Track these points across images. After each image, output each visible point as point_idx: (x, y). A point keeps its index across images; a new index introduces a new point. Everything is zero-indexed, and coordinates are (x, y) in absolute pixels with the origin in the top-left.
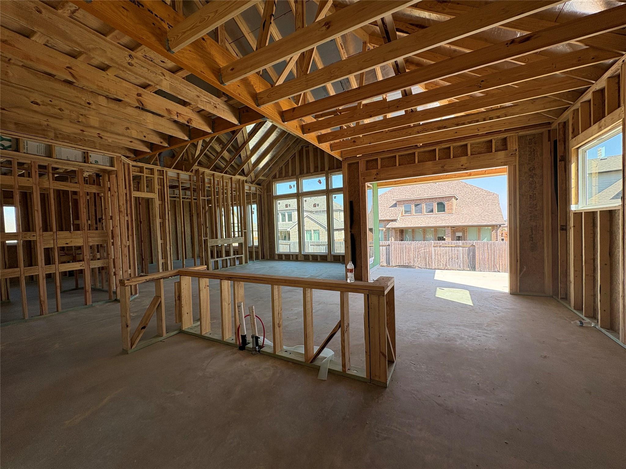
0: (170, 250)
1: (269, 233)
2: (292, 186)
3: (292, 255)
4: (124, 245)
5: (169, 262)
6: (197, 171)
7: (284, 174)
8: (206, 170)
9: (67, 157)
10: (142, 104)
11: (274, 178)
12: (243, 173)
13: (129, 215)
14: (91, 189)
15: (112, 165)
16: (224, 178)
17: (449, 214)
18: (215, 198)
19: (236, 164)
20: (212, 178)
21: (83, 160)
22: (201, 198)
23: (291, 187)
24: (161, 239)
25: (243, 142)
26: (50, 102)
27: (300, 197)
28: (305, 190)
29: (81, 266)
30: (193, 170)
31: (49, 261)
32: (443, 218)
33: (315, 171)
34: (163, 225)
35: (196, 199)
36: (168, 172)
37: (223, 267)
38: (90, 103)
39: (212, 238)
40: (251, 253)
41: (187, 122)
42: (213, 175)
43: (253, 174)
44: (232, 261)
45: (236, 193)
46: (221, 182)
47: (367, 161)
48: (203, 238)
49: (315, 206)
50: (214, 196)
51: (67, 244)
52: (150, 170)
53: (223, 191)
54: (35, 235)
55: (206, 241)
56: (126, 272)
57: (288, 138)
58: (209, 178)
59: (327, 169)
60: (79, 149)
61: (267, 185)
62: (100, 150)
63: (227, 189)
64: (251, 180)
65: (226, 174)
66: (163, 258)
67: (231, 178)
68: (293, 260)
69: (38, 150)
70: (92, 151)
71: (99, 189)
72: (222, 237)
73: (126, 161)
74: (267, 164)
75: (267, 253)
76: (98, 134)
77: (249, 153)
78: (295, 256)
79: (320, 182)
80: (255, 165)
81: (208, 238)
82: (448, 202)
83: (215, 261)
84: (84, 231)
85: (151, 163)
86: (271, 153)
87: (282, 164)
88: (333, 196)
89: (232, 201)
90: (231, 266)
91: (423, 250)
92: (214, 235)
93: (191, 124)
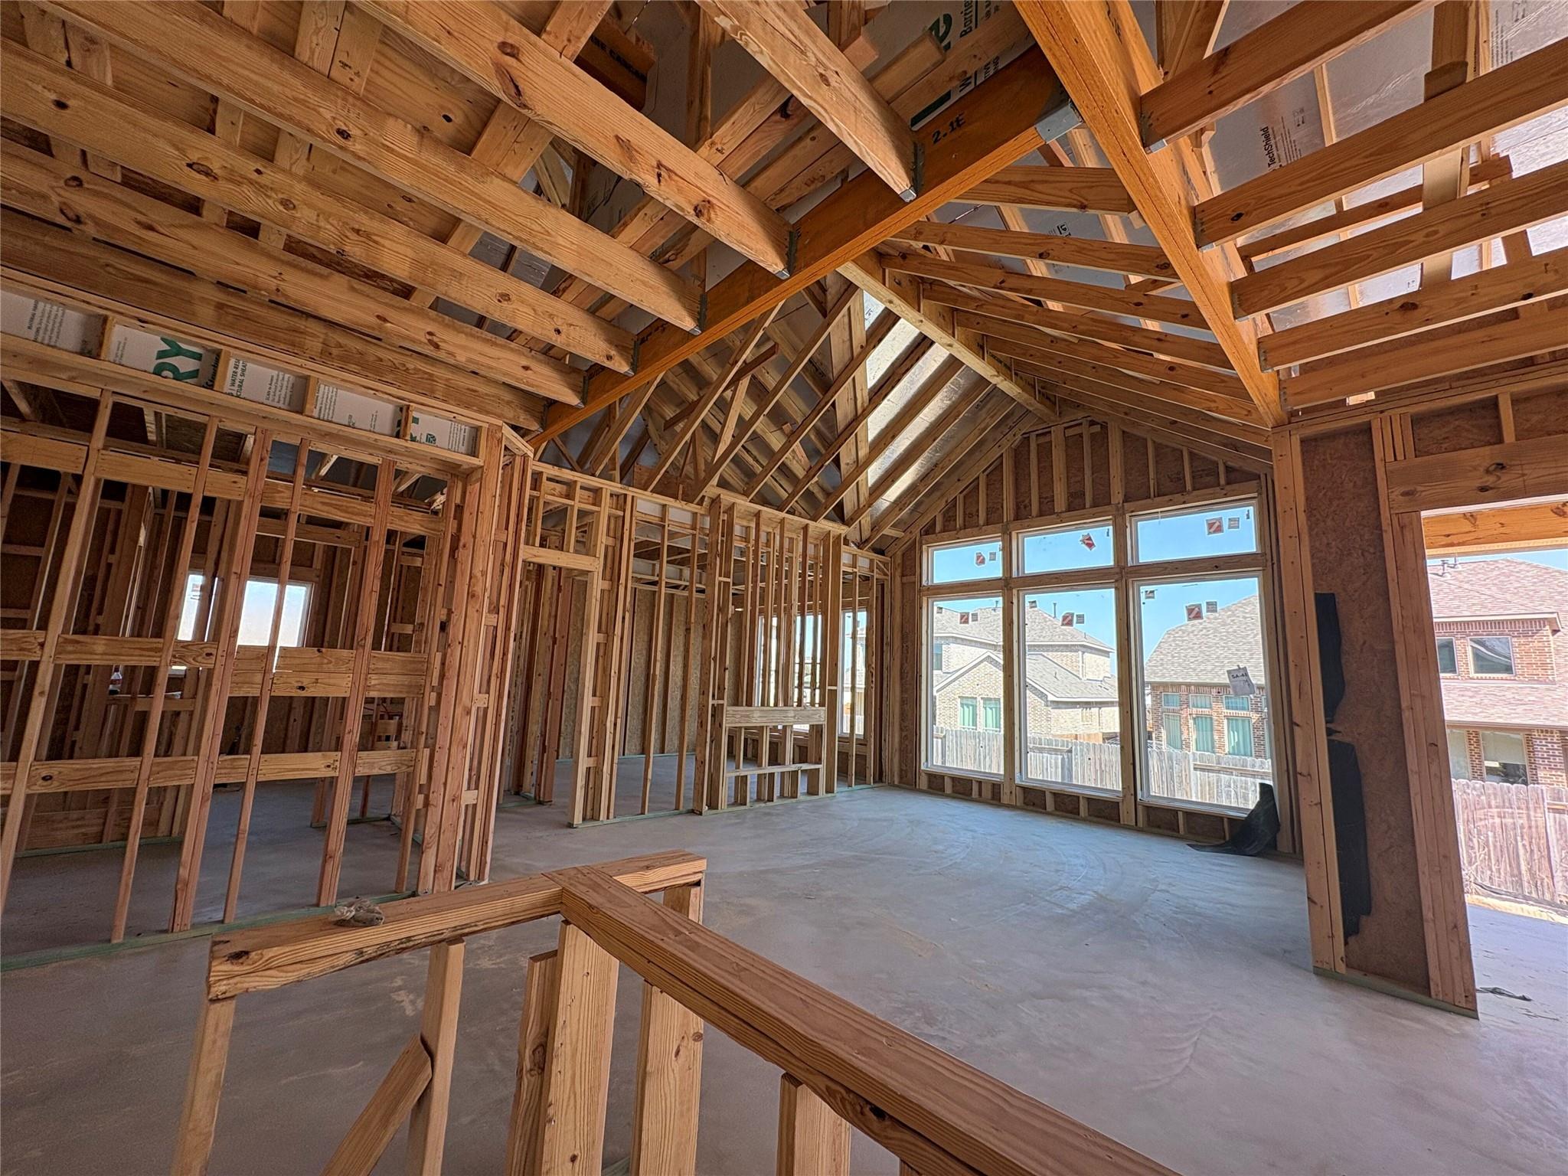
0: (615, 729)
1: (903, 702)
2: (987, 558)
3: (980, 783)
4: (465, 708)
5: (606, 768)
6: (715, 501)
7: (959, 522)
8: (738, 501)
9: (350, 417)
10: (517, 87)
11: (927, 533)
12: (839, 515)
13: (501, 609)
14: (406, 522)
15: (473, 452)
16: (787, 526)
17: (1532, 680)
18: (754, 588)
19: (823, 489)
20: (753, 525)
21: (392, 430)
22: (718, 579)
23: (981, 560)
24: (594, 695)
25: (850, 417)
26: (255, 176)
27: (1015, 591)
28: (1030, 570)
29: (329, 766)
30: (704, 497)
31: (234, 744)
32: (1509, 695)
33: (1069, 509)
34: (604, 652)
35: (702, 591)
36: (639, 501)
37: (759, 799)
38: (349, 135)
39: (736, 703)
40: (844, 757)
41: (695, 209)
42: (758, 515)
43: (869, 519)
44: (787, 781)
45: (816, 576)
46: (778, 538)
47: (1417, 421)
48: (711, 702)
49: (1068, 621)
50: (755, 582)
51: (302, 688)
52: (591, 494)
53: (781, 566)
54: (214, 652)
55: (717, 711)
56: (453, 800)
57: (984, 407)
58: (745, 523)
59: (1117, 497)
60: (386, 396)
61: (903, 555)
62: (444, 401)
63: (790, 560)
64: (858, 538)
65: (793, 514)
66: (593, 753)
67: (806, 528)
68: (980, 801)
69: (273, 390)
70: (422, 404)
71: (432, 526)
72: (764, 702)
73: (520, 445)
74: (912, 490)
75: (893, 763)
76: (430, 333)
77: (863, 452)
78: (990, 787)
79: (1089, 543)
80: (874, 491)
81: (725, 702)
82: (1522, 640)
83: (737, 778)
84: (361, 650)
85: (597, 473)
86: (926, 454)
87: (955, 492)
88: (1143, 589)
89: (801, 599)
90: (782, 796)
91: (1497, 820)
92: (742, 695)
93: (709, 220)
